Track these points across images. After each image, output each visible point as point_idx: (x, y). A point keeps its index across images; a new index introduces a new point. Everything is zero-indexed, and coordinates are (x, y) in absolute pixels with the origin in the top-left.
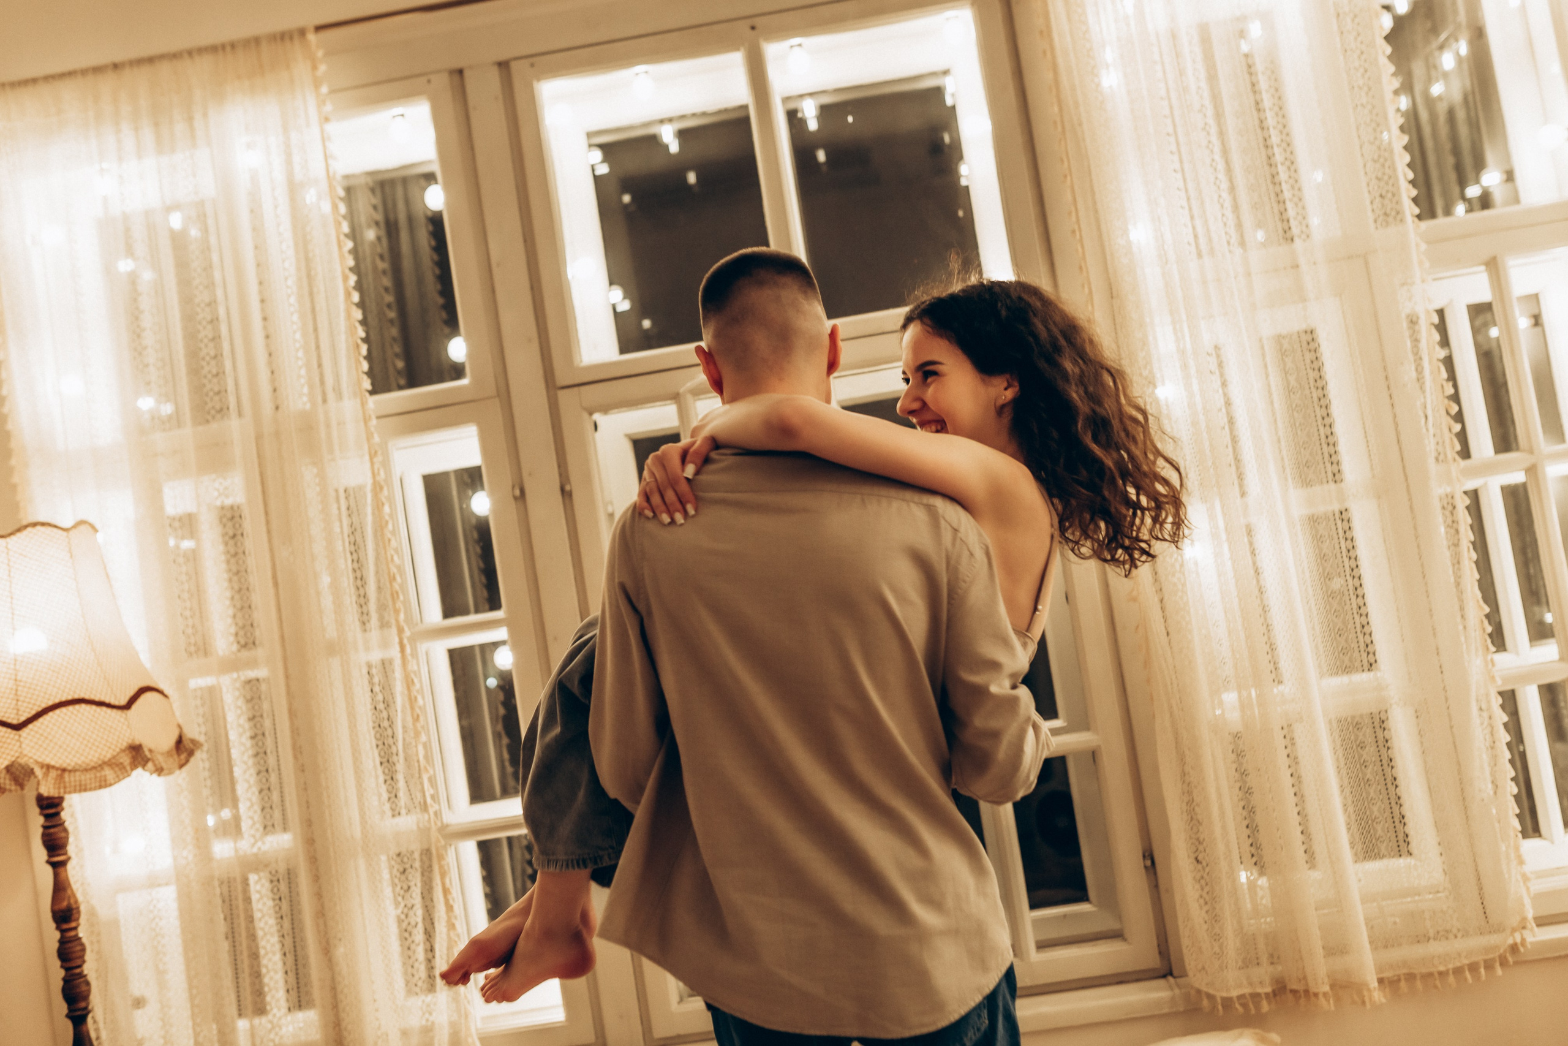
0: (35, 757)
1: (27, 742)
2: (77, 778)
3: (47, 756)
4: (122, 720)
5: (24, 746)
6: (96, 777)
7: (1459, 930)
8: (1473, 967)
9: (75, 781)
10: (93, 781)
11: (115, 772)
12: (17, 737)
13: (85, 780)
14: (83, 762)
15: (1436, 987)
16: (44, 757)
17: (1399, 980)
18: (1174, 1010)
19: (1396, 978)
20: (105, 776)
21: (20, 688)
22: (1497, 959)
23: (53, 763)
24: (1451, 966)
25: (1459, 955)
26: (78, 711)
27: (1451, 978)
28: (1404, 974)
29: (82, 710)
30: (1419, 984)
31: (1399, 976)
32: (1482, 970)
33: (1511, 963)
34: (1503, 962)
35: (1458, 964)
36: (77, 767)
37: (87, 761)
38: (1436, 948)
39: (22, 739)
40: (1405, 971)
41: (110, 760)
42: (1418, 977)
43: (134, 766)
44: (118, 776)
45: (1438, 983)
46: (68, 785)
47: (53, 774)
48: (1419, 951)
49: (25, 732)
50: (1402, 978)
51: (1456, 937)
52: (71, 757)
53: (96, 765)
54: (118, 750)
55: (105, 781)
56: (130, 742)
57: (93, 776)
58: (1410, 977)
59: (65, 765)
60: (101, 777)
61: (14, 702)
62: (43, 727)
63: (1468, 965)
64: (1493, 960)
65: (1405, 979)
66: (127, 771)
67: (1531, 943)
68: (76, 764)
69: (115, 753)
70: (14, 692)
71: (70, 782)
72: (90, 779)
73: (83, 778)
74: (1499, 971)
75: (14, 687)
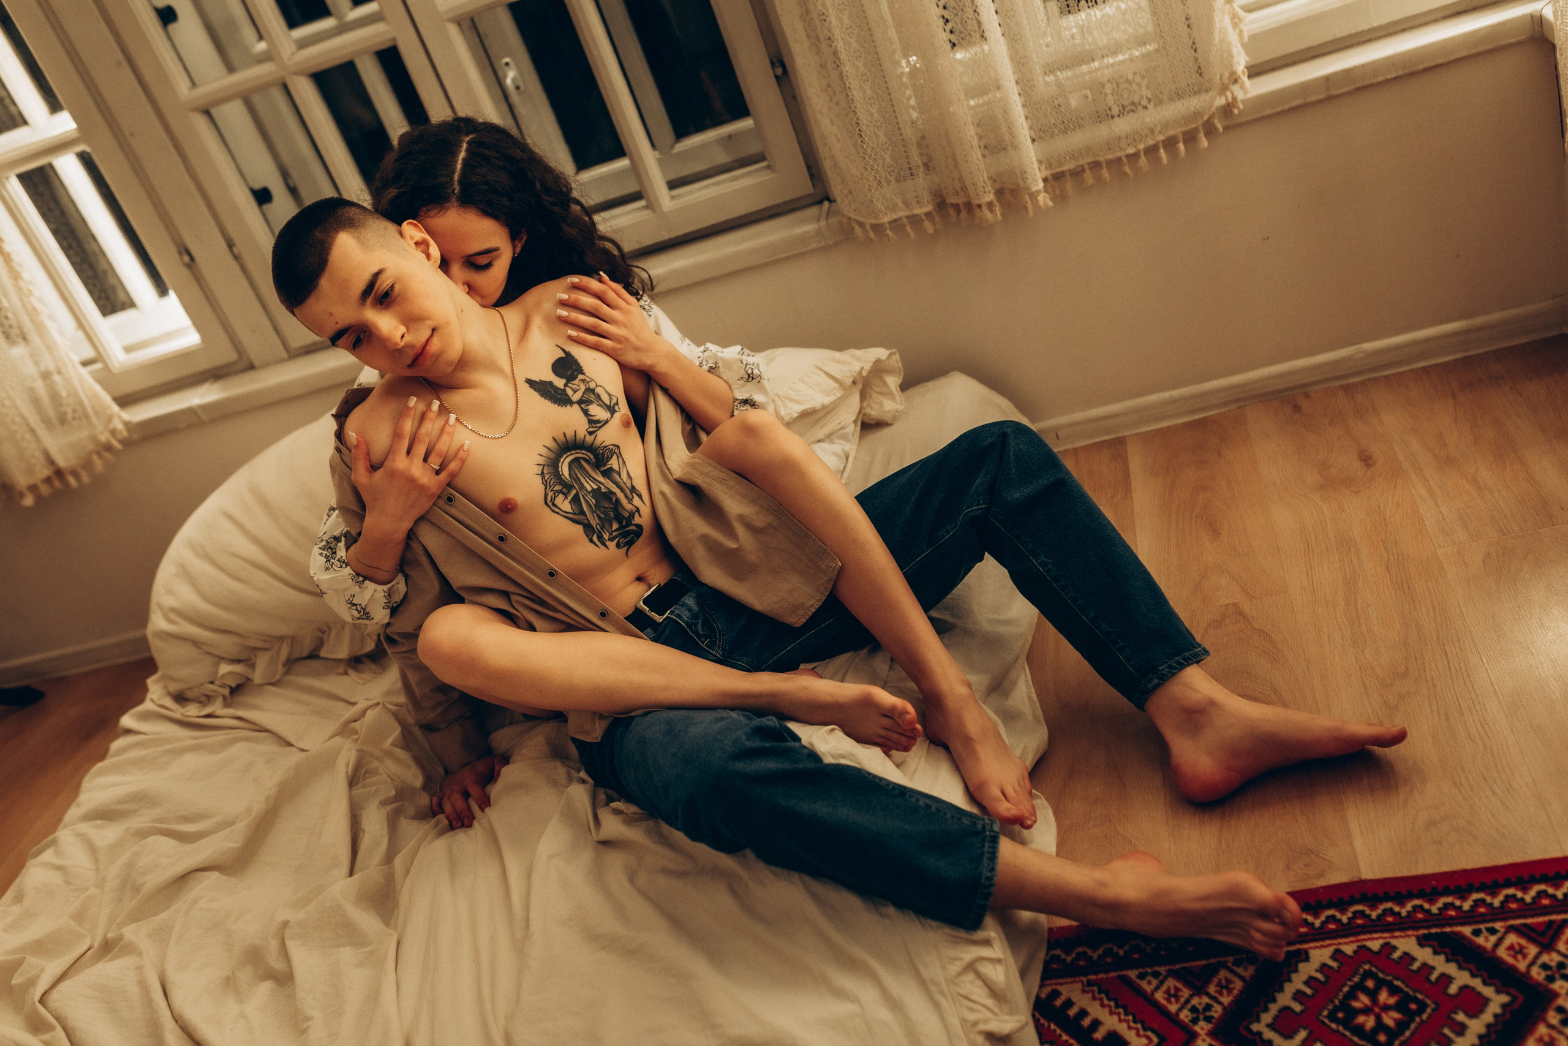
7: (1150, 100)
8: (1170, 143)
15: (1125, 174)
17: (1083, 170)
18: (823, 244)
19: (1078, 169)
22: (1201, 128)
24: (1141, 146)
25: (1152, 131)
27: (1143, 161)
28: (1088, 164)
30: (1105, 173)
31: (1082, 166)
32: (1181, 146)
33: (1221, 130)
34: (1210, 130)
35: (1151, 142)
38: (1123, 126)
40: (1090, 160)
42: (1104, 164)
45: (1127, 169)
48: (1102, 132)
50: (1086, 167)
51: (1145, 107)
58: (1096, 165)
63: (1163, 141)
64: (1196, 130)
65: (1090, 169)
67: (1243, 102)
74: (1204, 143)
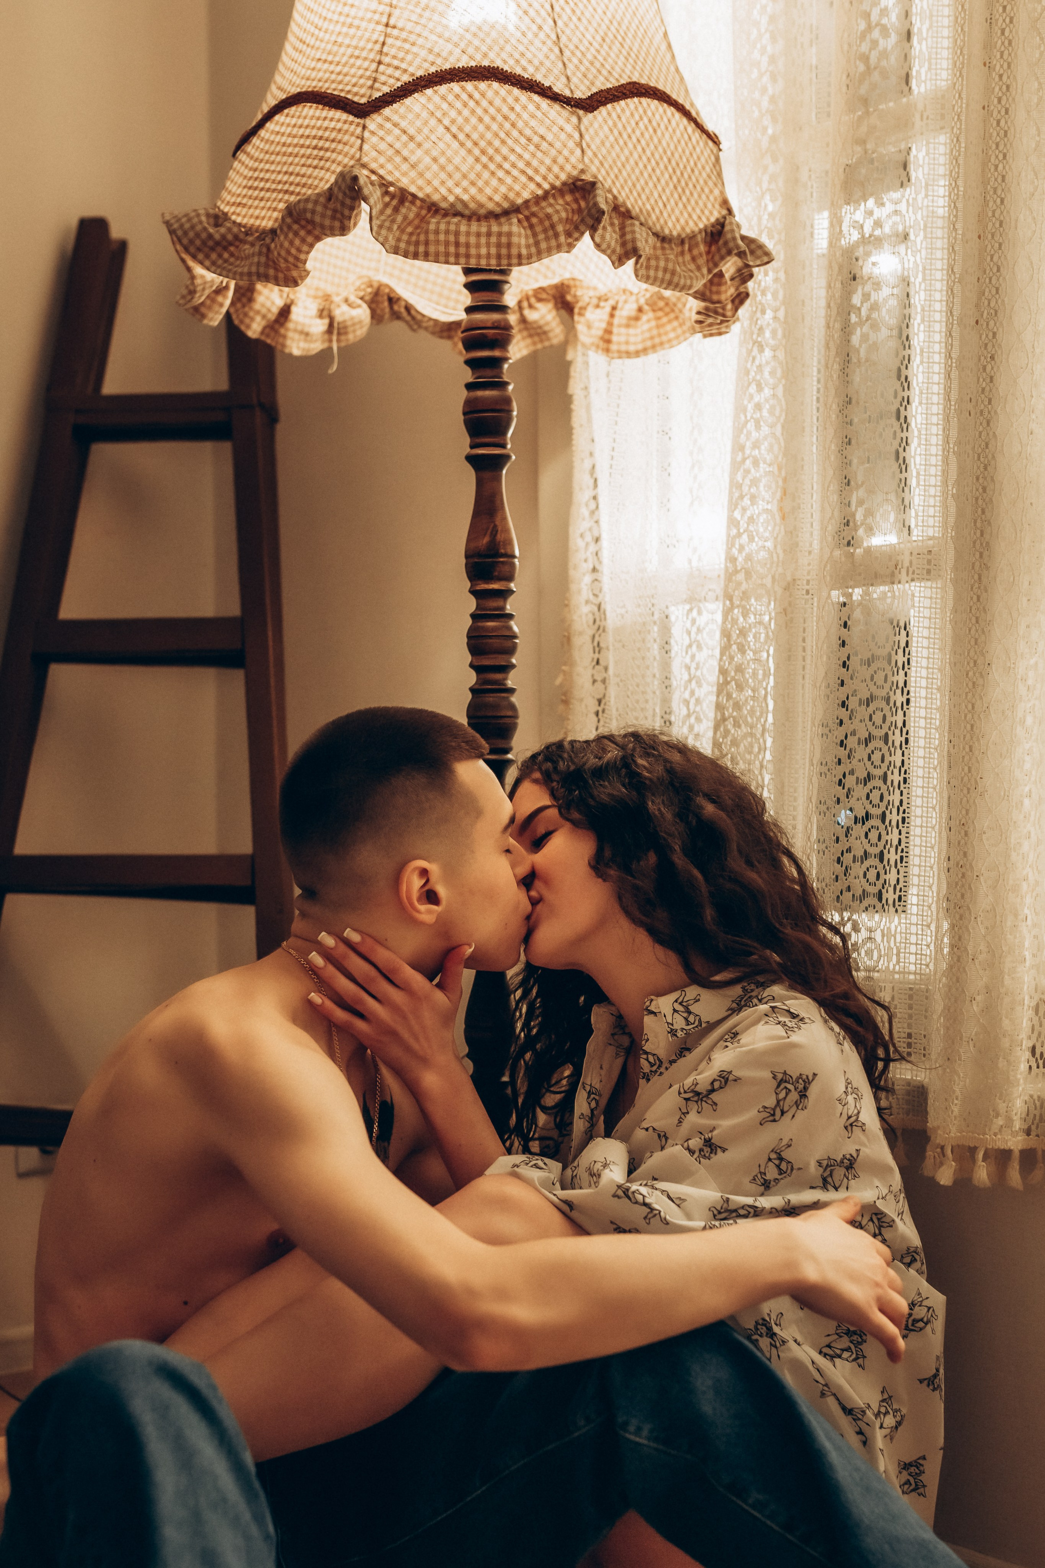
0: (381, 172)
1: (374, 139)
2: (452, 227)
3: (405, 174)
4: (569, 128)
5: (366, 147)
6: (489, 234)
9: (447, 232)
10: (483, 240)
11: (535, 235)
12: (359, 130)
13: (468, 234)
14: (473, 198)
16: (397, 174)
20: (509, 234)
21: (389, 41)
23: (413, 189)
26: (483, 95)
29: (490, 94)
36: (459, 207)
37: (482, 199)
39: (367, 134)
41: (526, 202)
43: (574, 232)
44: (537, 243)
46: (432, 237)
47: (410, 211)
49: (374, 122)
52: (450, 183)
53: (498, 210)
54: (546, 186)
55: (509, 245)
56: (575, 173)
57: (484, 230)
59: (436, 197)
60: (500, 234)
61: (374, 66)
62: (410, 116)
66: (556, 235)
68: (458, 198)
69: (540, 192)
70: (378, 47)
71: (437, 232)
72: (478, 235)
73: (463, 228)
75: (381, 39)
